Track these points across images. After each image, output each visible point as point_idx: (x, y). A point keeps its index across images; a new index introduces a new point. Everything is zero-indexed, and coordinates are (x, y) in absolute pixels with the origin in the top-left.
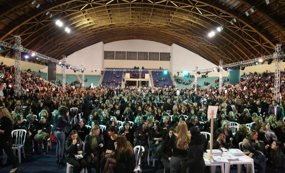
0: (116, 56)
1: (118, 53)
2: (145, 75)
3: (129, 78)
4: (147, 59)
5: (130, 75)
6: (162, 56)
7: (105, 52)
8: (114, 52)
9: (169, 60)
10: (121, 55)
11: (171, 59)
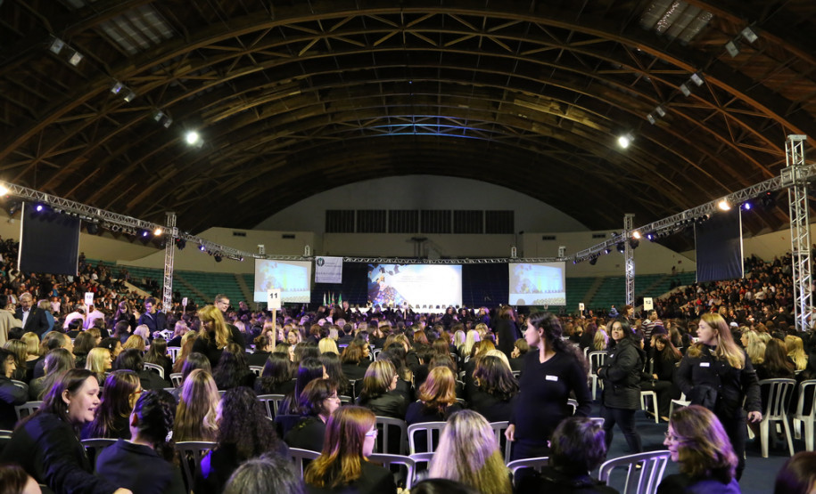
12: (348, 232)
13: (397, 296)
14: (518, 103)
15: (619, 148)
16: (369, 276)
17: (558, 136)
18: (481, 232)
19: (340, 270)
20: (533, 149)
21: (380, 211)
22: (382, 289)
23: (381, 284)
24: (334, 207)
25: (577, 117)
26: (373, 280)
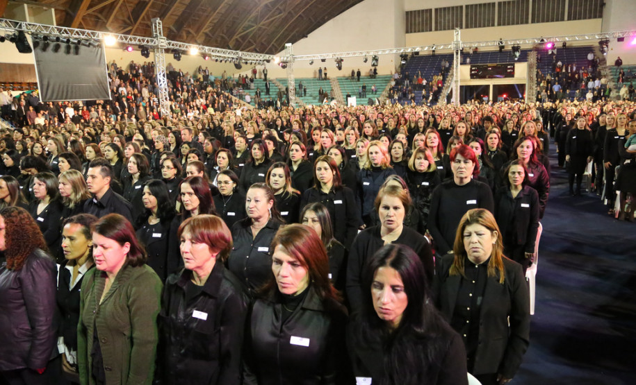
0: (436, 23)
1: (441, 12)
2: (513, 69)
3: (469, 77)
4: (527, 19)
5: (471, 70)
6: (576, 7)
7: (407, 13)
8: (431, 10)
9: (601, 16)
10: (449, 17)
11: (605, 10)
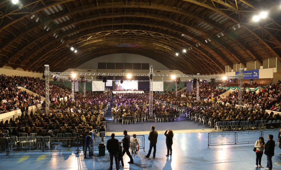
12: (104, 69)
13: (122, 88)
14: (153, 43)
15: (176, 56)
16: (115, 83)
17: (162, 50)
18: (140, 69)
19: (112, 83)
20: (156, 51)
21: (113, 63)
22: (118, 86)
23: (118, 85)
24: (100, 62)
25: (167, 47)
26: (116, 84)
